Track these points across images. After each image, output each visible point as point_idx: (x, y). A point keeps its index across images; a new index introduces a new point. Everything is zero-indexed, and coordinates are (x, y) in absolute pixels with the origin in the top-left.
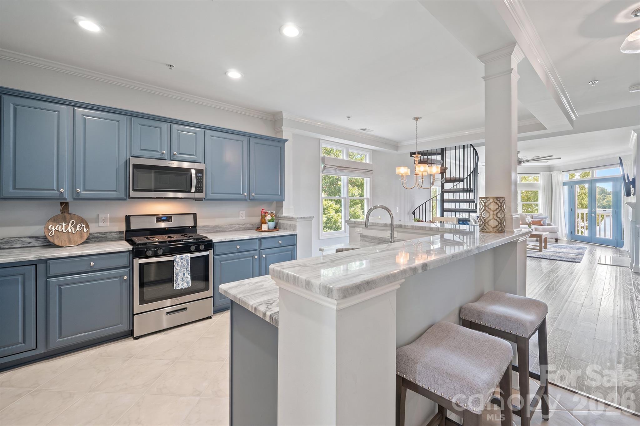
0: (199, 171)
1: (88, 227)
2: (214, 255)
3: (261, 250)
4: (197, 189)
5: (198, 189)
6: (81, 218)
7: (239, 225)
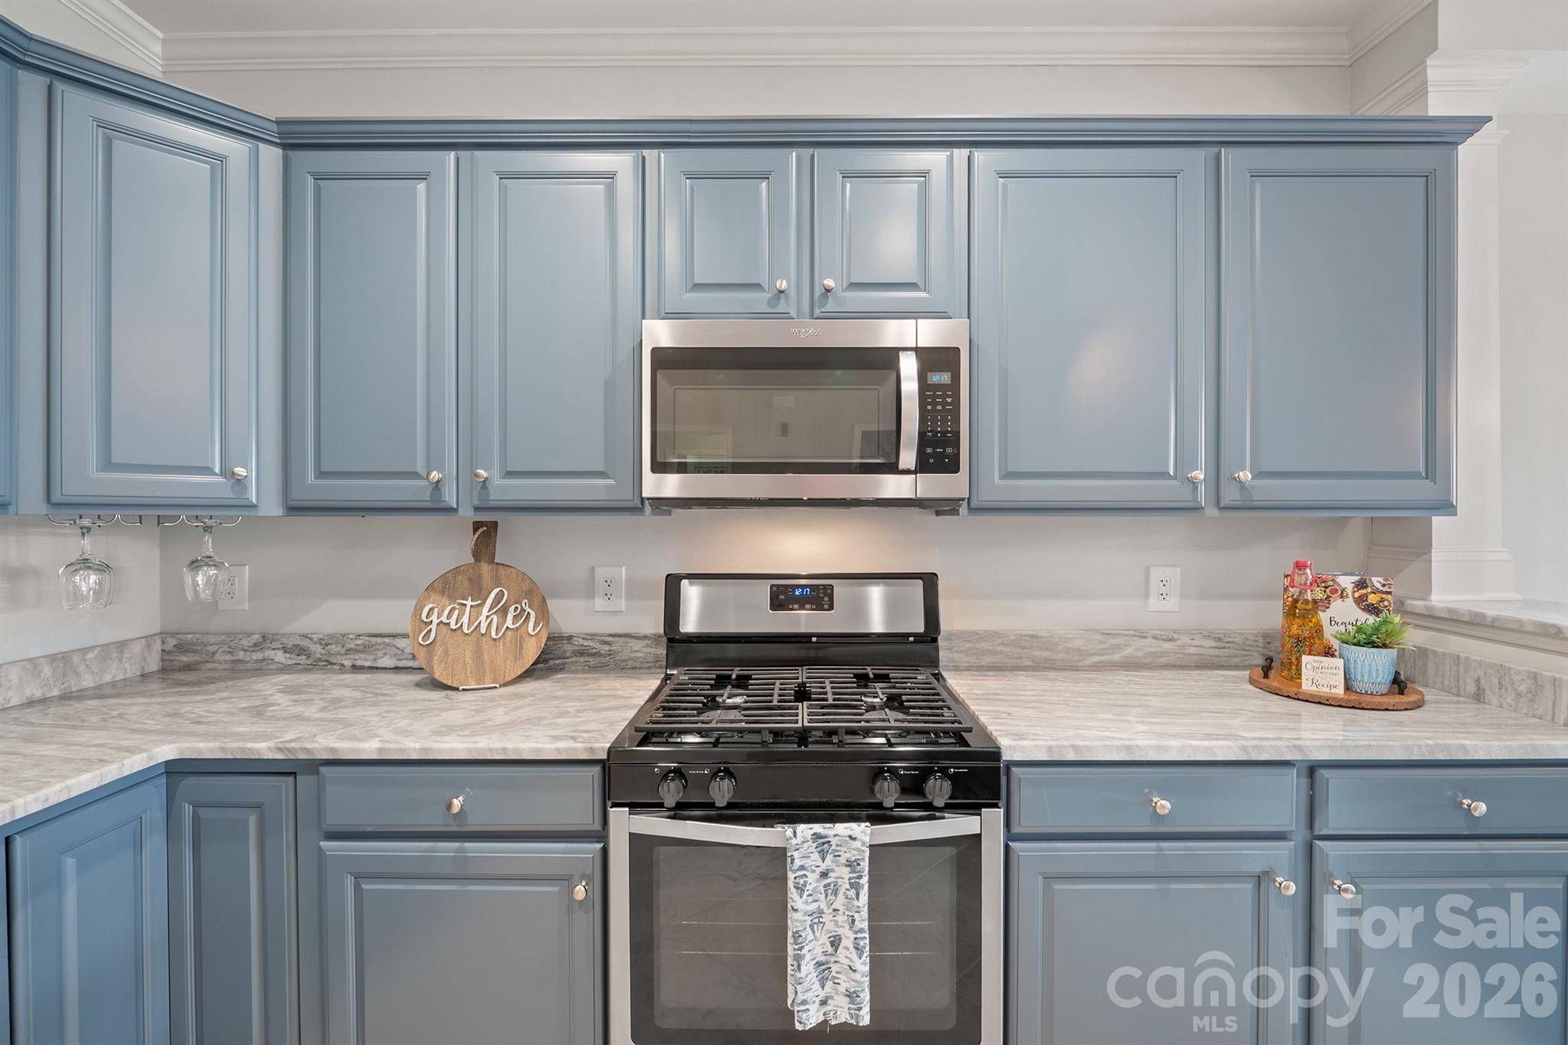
0: (936, 359)
1: (543, 614)
2: (1010, 836)
3: (1318, 842)
4: (929, 450)
5: (933, 455)
6: (528, 582)
7: (1150, 640)
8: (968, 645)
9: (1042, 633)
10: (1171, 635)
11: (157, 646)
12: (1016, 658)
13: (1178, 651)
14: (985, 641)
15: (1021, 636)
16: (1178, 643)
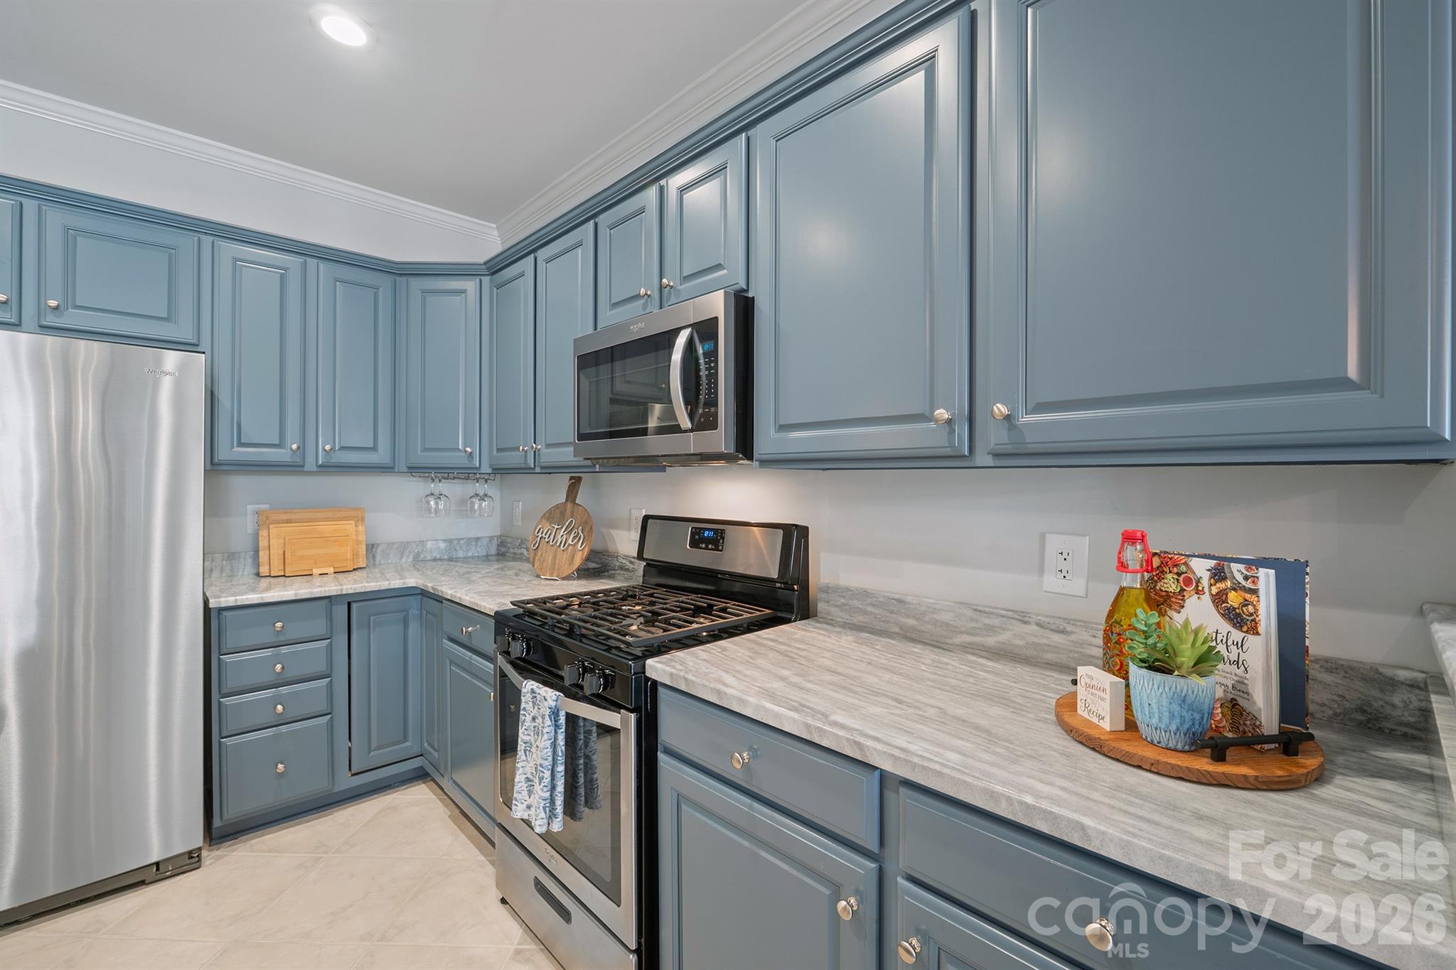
4: (700, 411)
5: (703, 415)
6: (586, 515)
7: (1035, 627)
8: (843, 600)
9: (909, 599)
10: (1063, 625)
11: (495, 542)
12: (884, 621)
13: (1072, 648)
14: (857, 599)
15: (889, 598)
16: (1073, 637)
